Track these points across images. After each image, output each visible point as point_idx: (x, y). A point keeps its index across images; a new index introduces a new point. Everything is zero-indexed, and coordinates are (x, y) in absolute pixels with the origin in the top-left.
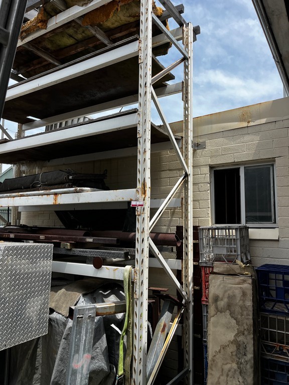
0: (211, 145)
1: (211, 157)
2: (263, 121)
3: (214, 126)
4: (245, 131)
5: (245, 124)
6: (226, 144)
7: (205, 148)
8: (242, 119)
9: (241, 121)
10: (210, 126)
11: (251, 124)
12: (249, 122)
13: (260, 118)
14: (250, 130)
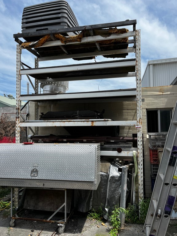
0: (147, 100)
1: (147, 105)
2: (169, 93)
3: (148, 92)
4: (161, 96)
5: (161, 93)
6: (153, 101)
7: (144, 101)
8: (160, 91)
9: (159, 92)
10: (146, 92)
11: (164, 94)
12: (163, 93)
13: (167, 91)
14: (163, 96)
